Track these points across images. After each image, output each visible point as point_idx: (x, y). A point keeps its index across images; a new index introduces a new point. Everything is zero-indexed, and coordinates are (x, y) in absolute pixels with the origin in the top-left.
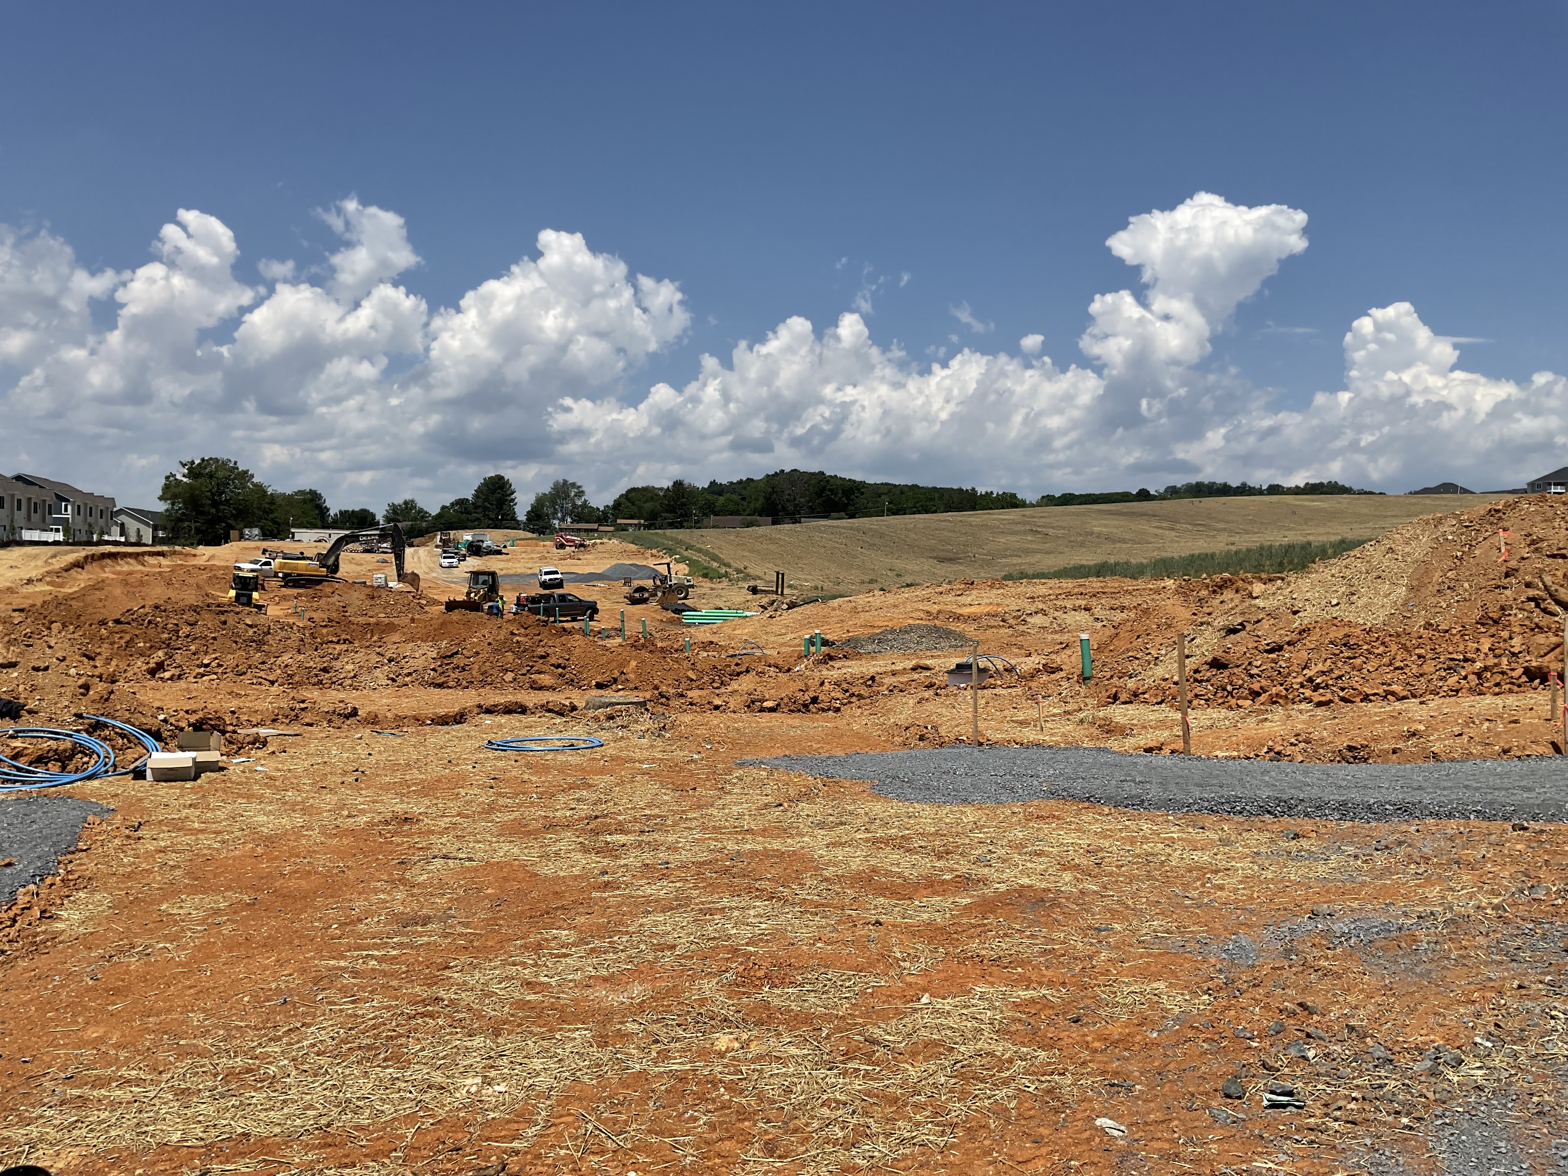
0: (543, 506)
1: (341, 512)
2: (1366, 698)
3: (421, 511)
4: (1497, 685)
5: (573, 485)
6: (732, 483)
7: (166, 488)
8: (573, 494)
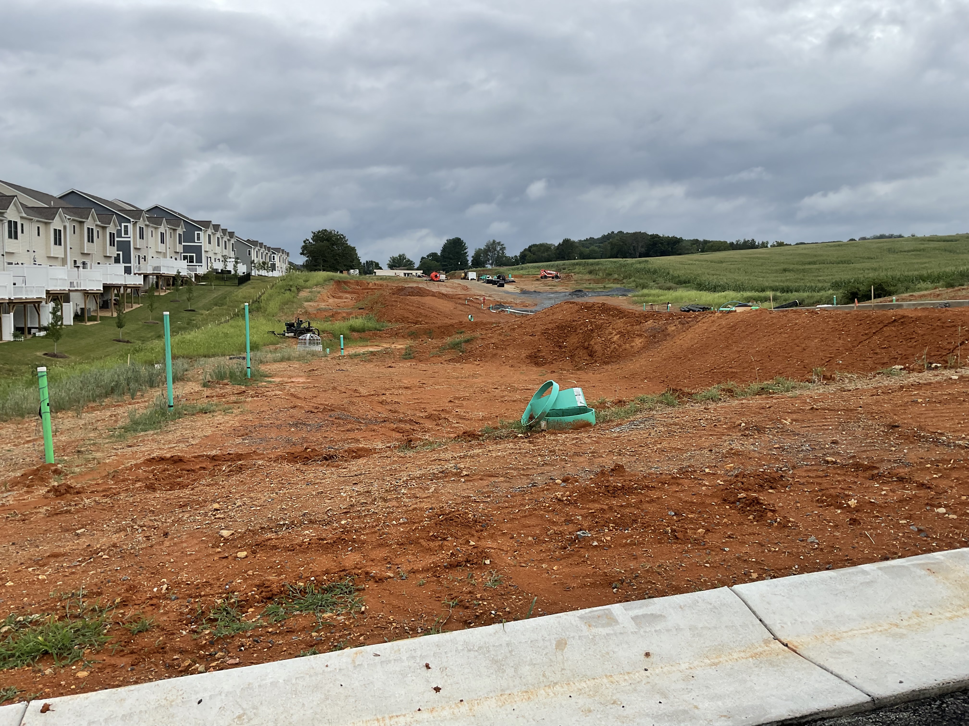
0: (480, 256)
1: (367, 262)
3: (409, 260)
5: (499, 243)
6: (580, 241)
7: (304, 248)
8: (498, 249)
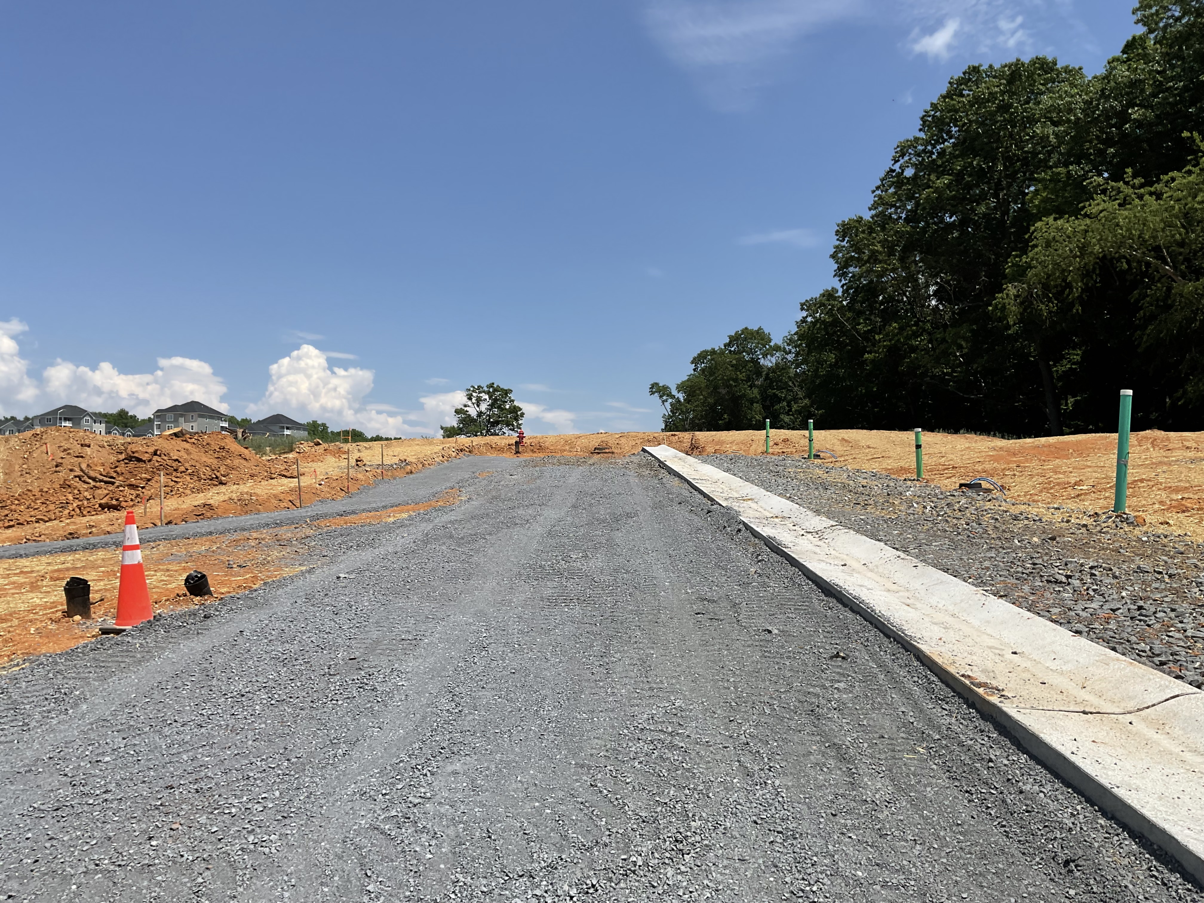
2: (28, 523)
4: (89, 512)
